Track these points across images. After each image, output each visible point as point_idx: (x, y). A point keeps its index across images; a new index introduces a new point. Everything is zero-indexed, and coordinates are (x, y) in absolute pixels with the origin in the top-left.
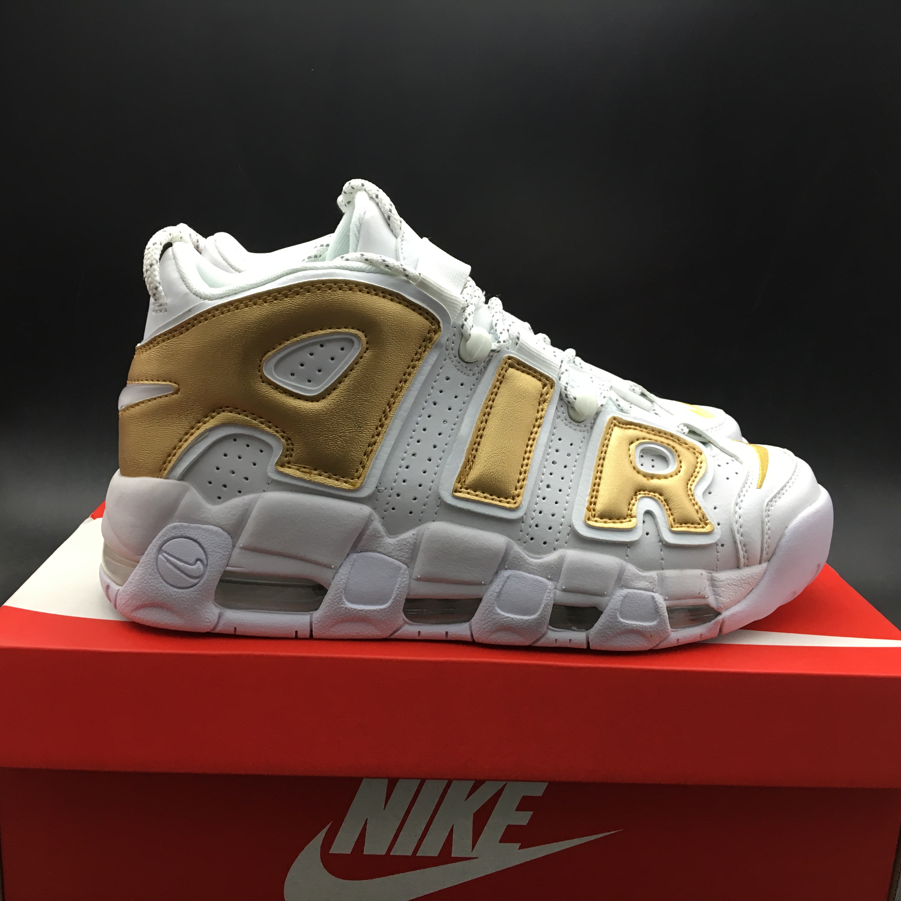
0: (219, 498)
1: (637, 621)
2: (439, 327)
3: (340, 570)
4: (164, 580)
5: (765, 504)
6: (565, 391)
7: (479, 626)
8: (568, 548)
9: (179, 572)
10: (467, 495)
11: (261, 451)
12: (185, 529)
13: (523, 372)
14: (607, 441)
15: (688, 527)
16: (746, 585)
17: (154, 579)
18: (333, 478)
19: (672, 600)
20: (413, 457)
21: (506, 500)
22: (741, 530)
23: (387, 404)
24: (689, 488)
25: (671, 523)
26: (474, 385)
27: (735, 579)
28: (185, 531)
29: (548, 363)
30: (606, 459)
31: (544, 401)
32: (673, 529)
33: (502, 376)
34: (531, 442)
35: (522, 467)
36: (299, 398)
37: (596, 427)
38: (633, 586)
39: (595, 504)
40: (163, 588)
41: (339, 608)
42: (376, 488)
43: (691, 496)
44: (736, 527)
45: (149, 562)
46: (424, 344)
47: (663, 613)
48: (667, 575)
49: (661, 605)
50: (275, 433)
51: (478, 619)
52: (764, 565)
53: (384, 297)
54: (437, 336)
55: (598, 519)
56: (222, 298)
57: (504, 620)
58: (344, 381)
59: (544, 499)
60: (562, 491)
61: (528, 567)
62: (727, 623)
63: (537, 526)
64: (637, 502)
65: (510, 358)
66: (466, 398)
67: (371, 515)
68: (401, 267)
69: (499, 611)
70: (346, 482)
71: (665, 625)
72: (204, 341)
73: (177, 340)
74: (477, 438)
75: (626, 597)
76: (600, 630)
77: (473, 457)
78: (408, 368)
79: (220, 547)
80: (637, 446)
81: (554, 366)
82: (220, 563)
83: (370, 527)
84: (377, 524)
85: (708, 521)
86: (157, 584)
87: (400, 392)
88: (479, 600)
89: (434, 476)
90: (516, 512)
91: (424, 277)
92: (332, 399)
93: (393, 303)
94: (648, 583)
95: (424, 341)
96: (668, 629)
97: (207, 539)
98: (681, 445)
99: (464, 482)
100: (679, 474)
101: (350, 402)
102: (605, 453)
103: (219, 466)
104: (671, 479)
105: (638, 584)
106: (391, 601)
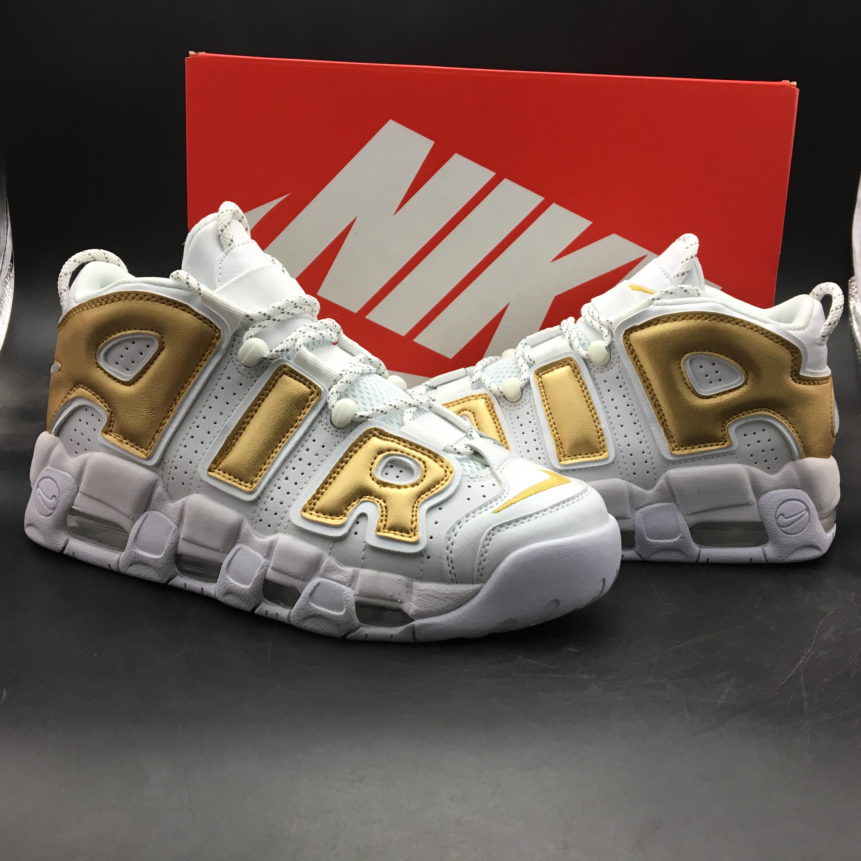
0: (76, 453)
1: (326, 608)
2: (220, 335)
3: (137, 522)
5: (491, 528)
8: (284, 533)
10: (217, 475)
11: (99, 420)
12: (52, 473)
13: (296, 379)
14: (357, 447)
15: (396, 534)
16: (449, 600)
17: (32, 506)
18: (134, 447)
19: (362, 596)
20: (191, 439)
21: (245, 484)
22: (452, 547)
24: (418, 500)
25: (380, 528)
26: (249, 386)
27: (436, 592)
30: (348, 463)
31: (308, 407)
32: (379, 533)
33: (274, 381)
34: (284, 439)
35: (269, 459)
36: (119, 382)
37: (351, 435)
38: (328, 576)
39: (318, 499)
41: (134, 552)
42: (162, 459)
44: (448, 543)
46: (209, 347)
47: (351, 606)
48: (361, 573)
49: (349, 599)
50: (105, 407)
52: (477, 586)
53: (176, 307)
54: (218, 342)
55: (314, 513)
57: (230, 585)
58: (147, 372)
59: (279, 488)
60: (298, 484)
61: (253, 544)
62: (419, 631)
63: (266, 510)
64: (358, 504)
65: (285, 366)
66: (241, 396)
67: (156, 480)
69: (228, 577)
70: (142, 452)
71: (353, 618)
74: (240, 429)
75: (318, 584)
77: (231, 445)
78: (197, 366)
79: (69, 489)
80: (385, 457)
83: (156, 491)
84: (161, 489)
85: (417, 533)
86: (33, 510)
87: (188, 385)
88: (220, 565)
89: (202, 456)
90: (250, 495)
92: (137, 385)
93: (184, 313)
94: (343, 576)
96: (356, 623)
97: (62, 482)
98: (436, 462)
99: (219, 464)
100: (416, 487)
102: (351, 458)
103: (76, 429)
104: (403, 490)
105: (334, 576)
106: (163, 553)
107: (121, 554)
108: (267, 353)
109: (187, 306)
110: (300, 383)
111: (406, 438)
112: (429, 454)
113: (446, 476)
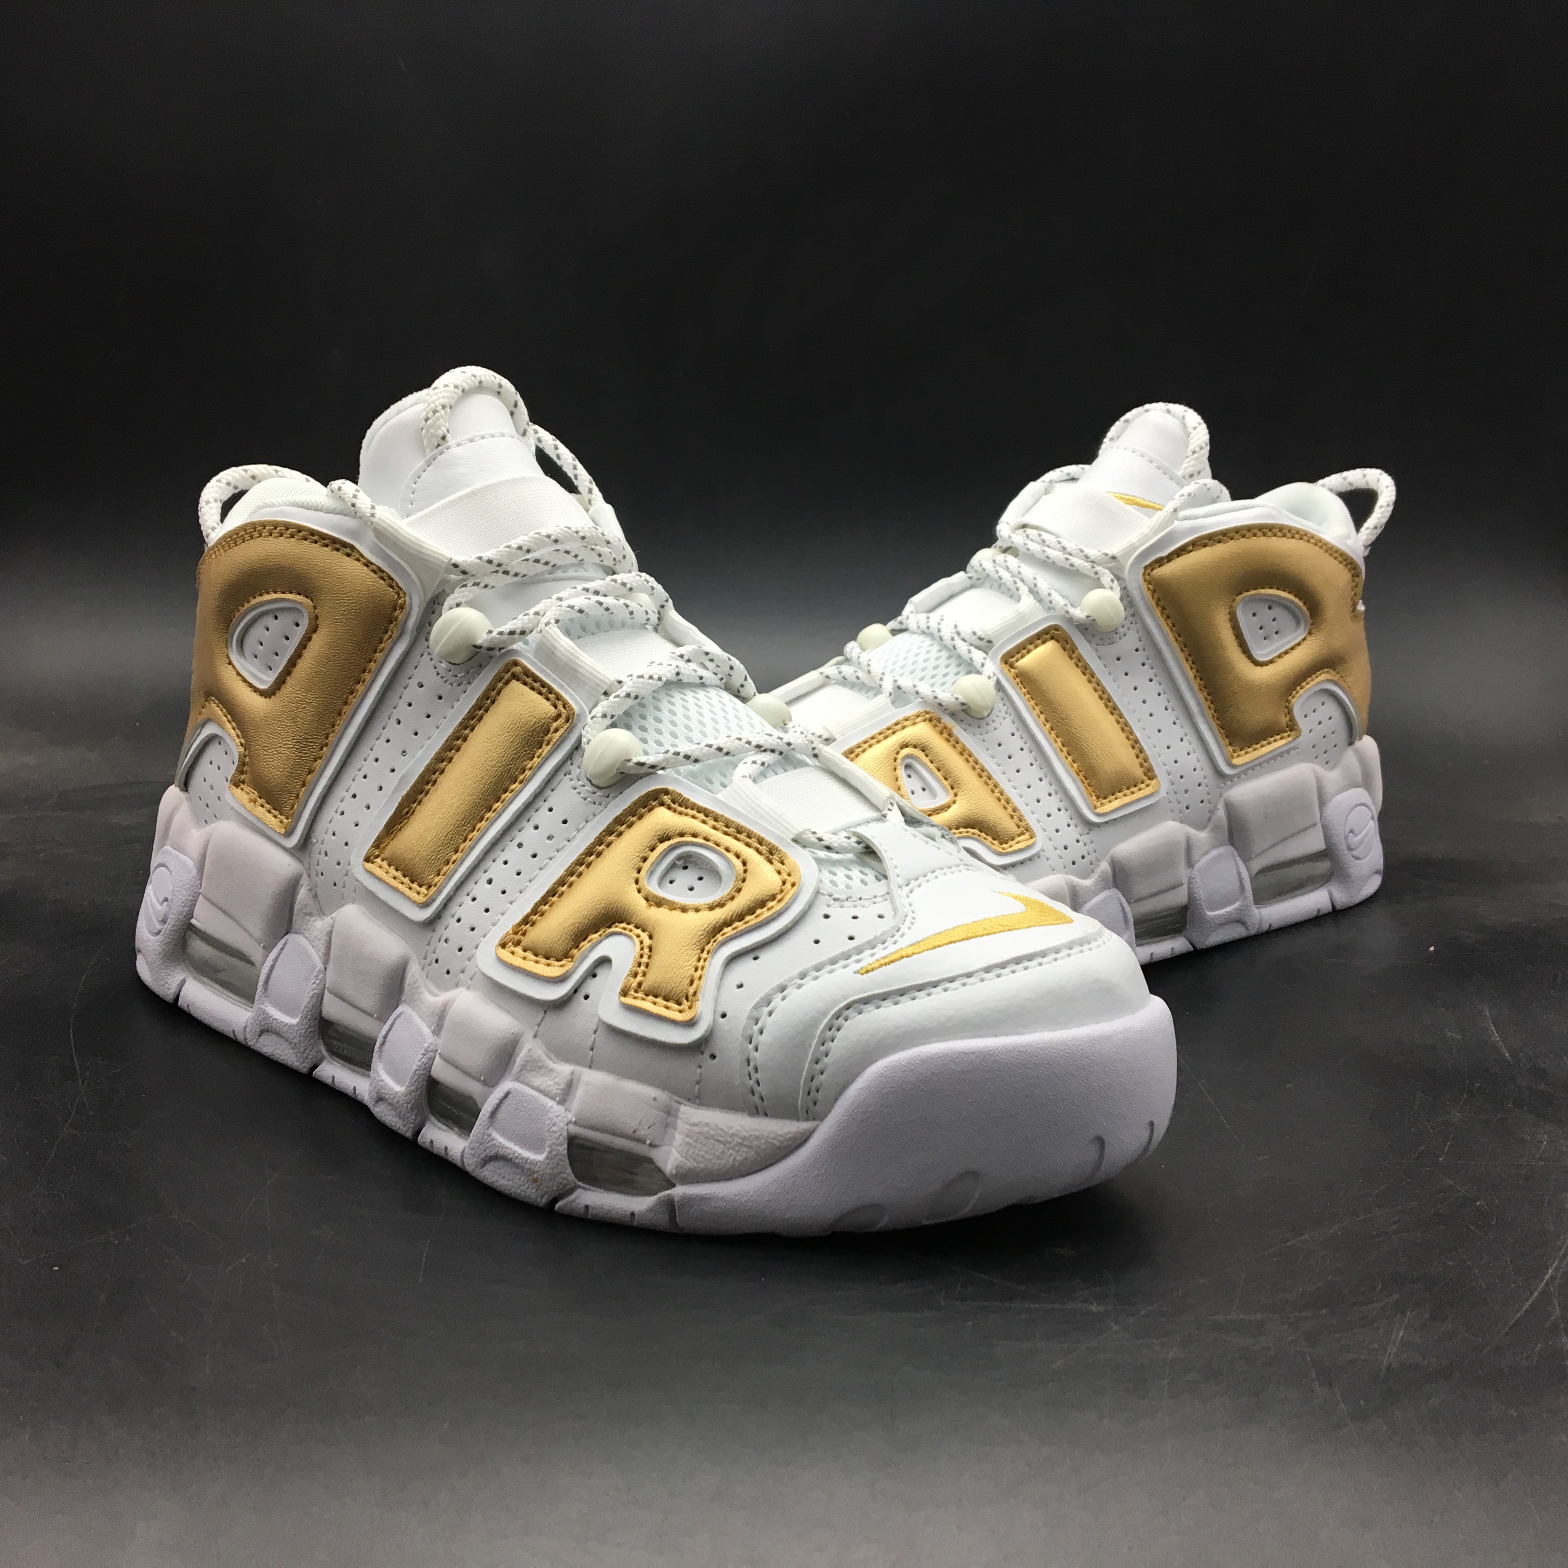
1: (516, 1144)
2: (405, 601)
3: (271, 954)
5: (843, 1004)
8: (468, 989)
10: (380, 869)
12: (167, 856)
13: (533, 689)
14: (623, 826)
15: (654, 1003)
16: (745, 1149)
18: (272, 813)
19: (581, 1126)
20: (353, 799)
24: (715, 937)
25: (630, 988)
31: (548, 743)
32: (627, 1000)
33: (495, 691)
34: (497, 805)
35: (464, 841)
36: (254, 691)
37: (617, 801)
38: (526, 1080)
39: (533, 924)
42: (308, 837)
43: (706, 953)
46: (389, 626)
49: (555, 1129)
50: (237, 738)
52: (805, 1126)
53: (337, 550)
54: (402, 615)
55: (520, 951)
58: (293, 672)
59: (474, 899)
60: (506, 893)
61: (420, 1006)
62: (684, 1209)
63: (447, 941)
64: (600, 939)
65: (516, 663)
66: (442, 720)
67: (300, 874)
69: (379, 1067)
70: (281, 821)
74: (426, 783)
75: (508, 1094)
76: (472, 1143)
78: (369, 662)
79: (184, 888)
80: (674, 847)
82: (180, 911)
83: (298, 897)
84: (305, 891)
85: (694, 1003)
87: (354, 697)
89: (366, 833)
90: (421, 911)
92: (279, 697)
94: (552, 1083)
95: (389, 622)
96: (564, 1179)
97: (178, 873)
99: (383, 848)
100: (718, 910)
101: (291, 703)
103: (206, 777)
104: (691, 914)
105: (536, 1080)
106: (300, 1014)
107: (252, 1011)
108: (482, 638)
109: (353, 548)
110: (539, 696)
111: (719, 811)
112: (758, 846)
113: (782, 891)
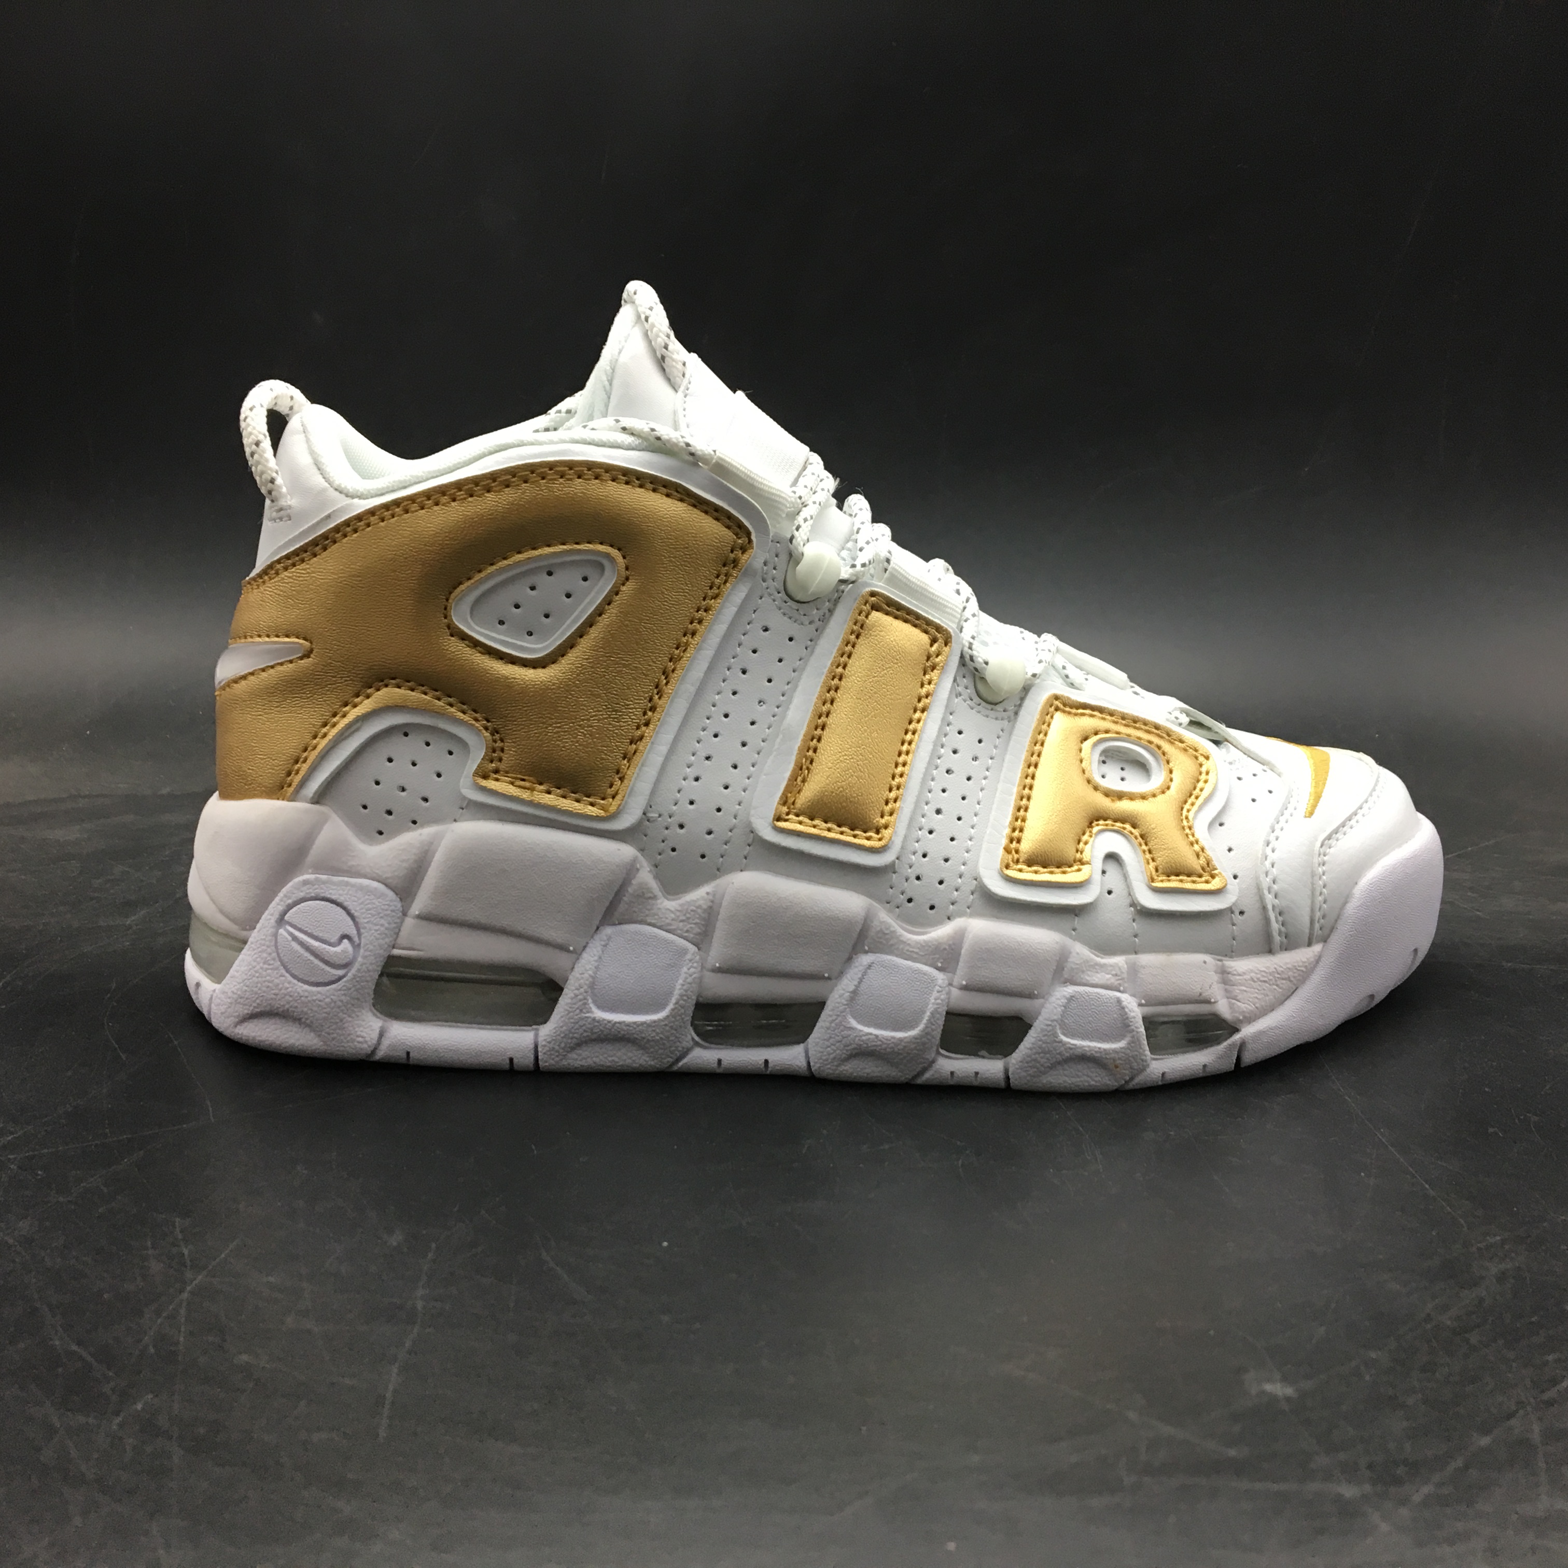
0: (381, 833)
1: (1091, 1041)
2: (750, 541)
3: (585, 955)
4: (288, 971)
5: (1318, 844)
6: (970, 651)
7: (821, 1050)
8: (971, 915)
9: (312, 958)
10: (798, 825)
11: (451, 753)
12: (322, 886)
13: (896, 617)
14: (1042, 735)
15: (1181, 881)
16: (1284, 982)
17: (271, 969)
18: (570, 797)
19: (1152, 1005)
20: (706, 762)
21: (864, 835)
22: (1275, 887)
23: (661, 671)
24: (1184, 815)
25: (1151, 874)
26: (811, 641)
27: (1264, 971)
28: (322, 889)
29: (940, 603)
30: (1039, 766)
31: (933, 668)
32: (1154, 884)
33: (859, 624)
34: (909, 737)
35: (893, 778)
36: (513, 663)
37: (1023, 712)
38: (1084, 981)
39: (1019, 841)
40: (287, 985)
41: (582, 1019)
42: (644, 814)
43: (1186, 829)
44: (1266, 882)
45: (263, 942)
46: (724, 570)
47: (1136, 1027)
48: (1144, 963)
49: (1132, 1014)
50: (474, 722)
51: (819, 1038)
52: (1317, 948)
53: (654, 490)
54: (745, 556)
55: (1024, 867)
56: (382, 494)
57: (864, 1038)
58: (587, 633)
59: (931, 832)
60: (963, 819)
61: (903, 949)
62: (1249, 1046)
63: (918, 878)
64: (1092, 839)
65: (873, 594)
66: (798, 663)
67: (635, 860)
68: (681, 440)
69: (854, 1023)
70: (592, 804)
71: (1141, 1048)
72: (352, 568)
73: (308, 566)
74: (816, 729)
75: (1071, 999)
76: (1028, 1057)
77: (809, 762)
78: (697, 611)
79: (381, 915)
80: (1095, 745)
81: (951, 608)
82: (381, 941)
83: (634, 882)
84: (646, 876)
85: (1216, 872)
86: (277, 978)
87: (684, 651)
88: (821, 1005)
89: (743, 793)
90: (881, 855)
91: (721, 456)
92: (568, 664)
93: (669, 501)
94: (1110, 976)
95: (724, 565)
96: (1146, 1056)
97: (360, 901)
98: (1172, 743)
99: (793, 803)
100: (1168, 792)
101: (598, 668)
102: (1039, 756)
103: (380, 779)
104: (1152, 801)
105: (1092, 978)
106: (671, 1006)
107: (537, 1030)
109: (677, 487)
110: (906, 625)
111: (1109, 707)
112: (1156, 731)
